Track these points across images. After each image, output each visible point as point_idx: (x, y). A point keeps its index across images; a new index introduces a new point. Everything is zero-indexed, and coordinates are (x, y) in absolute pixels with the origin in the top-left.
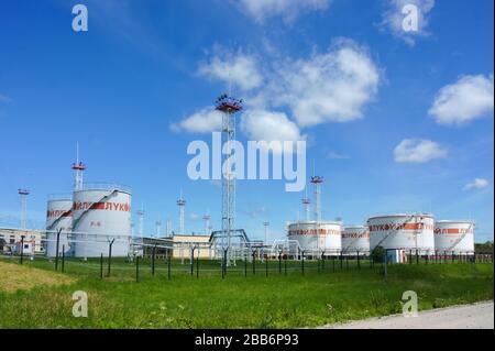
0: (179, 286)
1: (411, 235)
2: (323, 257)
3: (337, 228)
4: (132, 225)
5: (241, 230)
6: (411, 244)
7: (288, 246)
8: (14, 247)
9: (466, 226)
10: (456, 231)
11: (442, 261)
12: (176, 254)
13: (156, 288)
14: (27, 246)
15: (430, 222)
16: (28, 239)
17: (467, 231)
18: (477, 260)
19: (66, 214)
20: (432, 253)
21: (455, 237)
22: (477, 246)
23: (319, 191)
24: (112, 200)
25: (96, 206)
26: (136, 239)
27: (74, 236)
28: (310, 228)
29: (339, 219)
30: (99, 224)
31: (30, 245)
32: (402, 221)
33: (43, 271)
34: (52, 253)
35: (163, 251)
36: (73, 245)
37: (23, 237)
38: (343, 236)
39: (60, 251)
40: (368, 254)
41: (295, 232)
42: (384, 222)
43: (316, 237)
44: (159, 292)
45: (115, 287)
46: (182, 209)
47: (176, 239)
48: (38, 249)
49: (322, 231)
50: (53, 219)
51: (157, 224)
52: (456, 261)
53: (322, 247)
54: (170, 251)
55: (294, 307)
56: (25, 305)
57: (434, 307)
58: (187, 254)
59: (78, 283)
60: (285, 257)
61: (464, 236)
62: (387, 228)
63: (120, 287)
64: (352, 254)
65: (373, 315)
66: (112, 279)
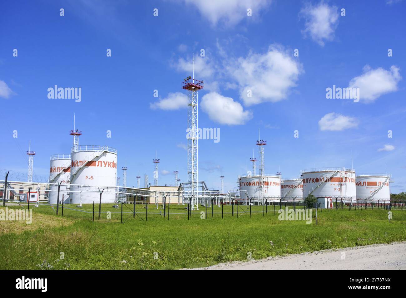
0: (154, 226)
1: (337, 187)
2: (267, 203)
3: (278, 181)
4: (118, 179)
5: (202, 182)
6: (337, 194)
7: (239, 194)
8: (23, 197)
9: (383, 180)
10: (374, 184)
11: (363, 208)
12: (152, 200)
13: (136, 228)
14: (33, 196)
15: (353, 176)
16: (34, 190)
17: (384, 184)
18: (393, 207)
19: (65, 170)
20: (354, 201)
21: (373, 188)
22: (392, 196)
23: (263, 152)
24: (102, 159)
25: (89, 164)
26: (121, 190)
27: (71, 188)
28: (256, 180)
29: (279, 174)
30: (92, 178)
31: (36, 195)
32: (329, 176)
33: (46, 216)
34: (54, 202)
35: (142, 199)
36: (71, 194)
37: (30, 189)
38: (282, 187)
39: (61, 199)
40: (302, 201)
41: (244, 183)
42: (315, 176)
43: (261, 188)
44: (139, 231)
45: (104, 227)
46: (157, 166)
47: (152, 189)
48: (42, 198)
49: (266, 183)
50: (55, 174)
51: (138, 177)
52: (375, 208)
53: (266, 195)
54: (148, 199)
55: (243, 242)
56: (29, 243)
57: (357, 245)
58: (160, 200)
59: (75, 224)
60: (237, 203)
61: (381, 188)
62: (317, 180)
63: (107, 227)
64: (289, 201)
65: (306, 250)
66: (101, 221)
